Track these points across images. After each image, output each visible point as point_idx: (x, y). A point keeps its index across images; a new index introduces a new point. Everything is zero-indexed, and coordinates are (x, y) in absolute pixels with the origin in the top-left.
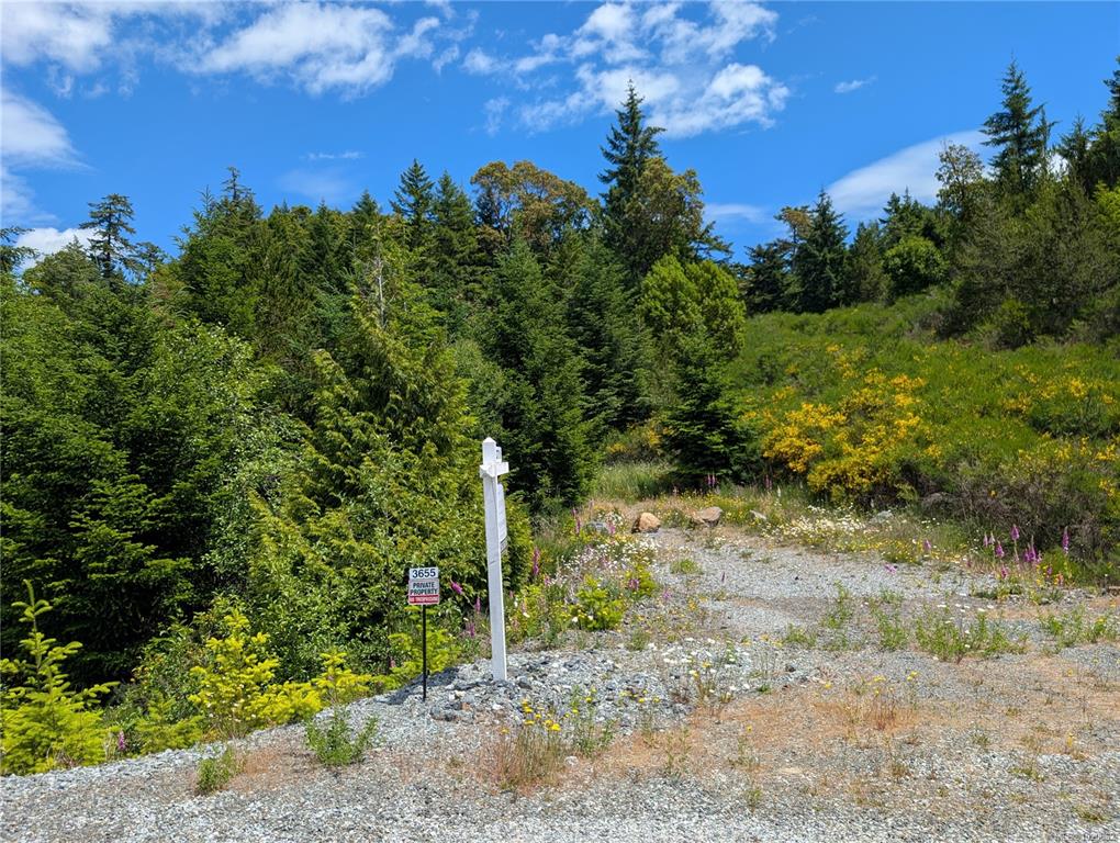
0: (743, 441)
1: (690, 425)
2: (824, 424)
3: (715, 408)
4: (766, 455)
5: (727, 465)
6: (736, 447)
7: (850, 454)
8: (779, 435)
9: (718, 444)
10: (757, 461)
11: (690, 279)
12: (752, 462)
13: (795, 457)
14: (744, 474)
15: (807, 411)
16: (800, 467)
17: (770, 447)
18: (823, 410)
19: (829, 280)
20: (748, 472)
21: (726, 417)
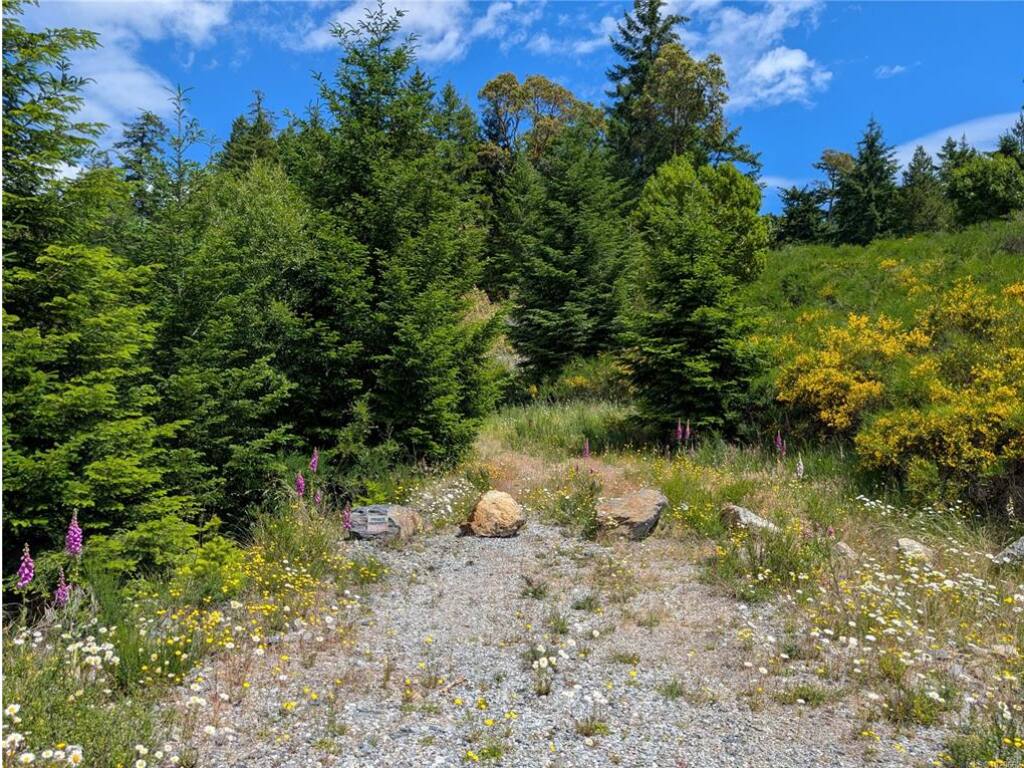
0: (747, 374)
1: (663, 343)
2: (890, 347)
3: (704, 318)
4: (781, 397)
5: (717, 410)
6: (734, 382)
7: (946, 400)
8: (806, 363)
9: (704, 375)
10: (766, 407)
11: (702, 182)
12: (757, 408)
13: (833, 401)
14: (743, 427)
15: (858, 328)
16: (840, 420)
17: (790, 382)
18: (886, 325)
19: (872, 220)
20: (749, 424)
21: (720, 334)
